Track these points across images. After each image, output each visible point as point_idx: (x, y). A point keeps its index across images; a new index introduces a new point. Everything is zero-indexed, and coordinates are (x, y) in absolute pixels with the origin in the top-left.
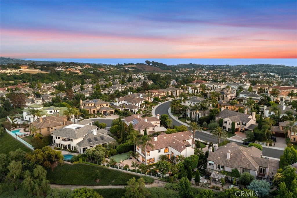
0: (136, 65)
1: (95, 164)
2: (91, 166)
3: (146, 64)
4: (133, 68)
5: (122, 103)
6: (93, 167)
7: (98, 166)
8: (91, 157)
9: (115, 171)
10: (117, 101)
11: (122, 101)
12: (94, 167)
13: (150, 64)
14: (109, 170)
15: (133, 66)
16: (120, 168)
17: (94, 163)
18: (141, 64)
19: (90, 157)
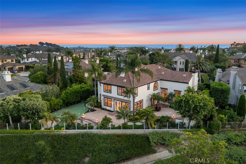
0: (29, 46)
1: (26, 131)
2: (14, 136)
3: (40, 45)
4: (26, 49)
5: (33, 61)
6: (21, 138)
7: (33, 132)
8: (10, 118)
9: (83, 135)
10: (25, 58)
11: (33, 58)
12: (24, 137)
13: (44, 46)
14: (66, 137)
15: (26, 47)
16: (91, 128)
17: (21, 128)
18: (34, 45)
19: (7, 117)
